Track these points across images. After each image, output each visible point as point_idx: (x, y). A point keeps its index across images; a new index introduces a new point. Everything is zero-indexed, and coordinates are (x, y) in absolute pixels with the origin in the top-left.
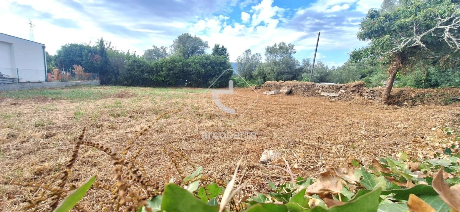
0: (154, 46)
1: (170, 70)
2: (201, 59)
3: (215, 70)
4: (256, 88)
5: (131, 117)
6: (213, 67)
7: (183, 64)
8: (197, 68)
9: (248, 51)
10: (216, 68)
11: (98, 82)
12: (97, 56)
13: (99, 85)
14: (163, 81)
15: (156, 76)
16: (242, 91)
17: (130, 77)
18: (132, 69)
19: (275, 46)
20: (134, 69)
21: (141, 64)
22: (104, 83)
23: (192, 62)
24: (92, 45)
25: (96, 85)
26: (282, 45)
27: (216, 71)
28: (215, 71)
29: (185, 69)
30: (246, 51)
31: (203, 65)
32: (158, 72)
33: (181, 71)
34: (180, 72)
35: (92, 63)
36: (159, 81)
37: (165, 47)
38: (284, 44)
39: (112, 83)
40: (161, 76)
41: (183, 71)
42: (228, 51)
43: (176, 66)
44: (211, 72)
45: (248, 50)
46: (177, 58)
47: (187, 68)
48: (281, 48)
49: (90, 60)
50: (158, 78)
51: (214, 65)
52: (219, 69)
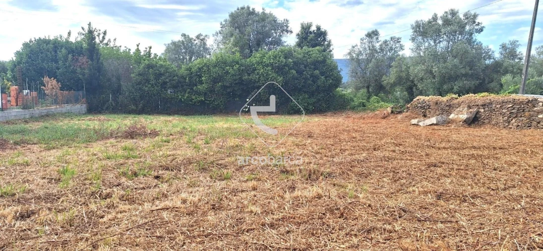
0: (184, 35)
1: (215, 81)
2: (275, 57)
3: (304, 76)
4: (392, 112)
5: (157, 177)
6: (300, 72)
7: (242, 68)
8: (268, 74)
9: (372, 35)
10: (307, 74)
11: (83, 107)
12: (83, 59)
13: (85, 114)
14: (201, 102)
15: (189, 93)
16: (361, 118)
17: (142, 97)
18: (144, 81)
19: (435, 18)
20: (148, 81)
21: (162, 70)
22: (94, 109)
23: (258, 63)
24: (72, 39)
25: (79, 114)
26: (450, 17)
27: (306, 79)
28: (303, 78)
29: (246, 77)
30: (369, 35)
31: (280, 69)
32: (192, 85)
33: (237, 82)
34: (236, 84)
35: (74, 72)
36: (195, 102)
37: (204, 35)
38: (454, 13)
39: (107, 109)
40: (199, 93)
41: (241, 82)
42: (329, 37)
43: (227, 73)
44: (296, 81)
45: (373, 32)
46: (230, 57)
47: (249, 75)
48: (447, 22)
49: (70, 66)
50: (194, 97)
51: (302, 67)
52: (312, 76)
